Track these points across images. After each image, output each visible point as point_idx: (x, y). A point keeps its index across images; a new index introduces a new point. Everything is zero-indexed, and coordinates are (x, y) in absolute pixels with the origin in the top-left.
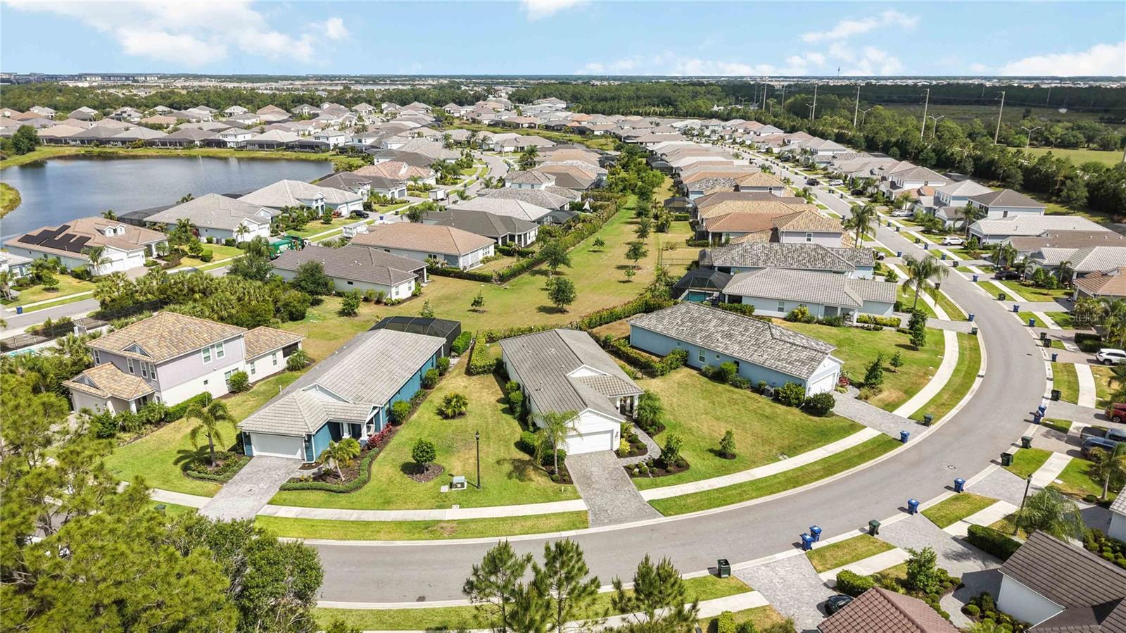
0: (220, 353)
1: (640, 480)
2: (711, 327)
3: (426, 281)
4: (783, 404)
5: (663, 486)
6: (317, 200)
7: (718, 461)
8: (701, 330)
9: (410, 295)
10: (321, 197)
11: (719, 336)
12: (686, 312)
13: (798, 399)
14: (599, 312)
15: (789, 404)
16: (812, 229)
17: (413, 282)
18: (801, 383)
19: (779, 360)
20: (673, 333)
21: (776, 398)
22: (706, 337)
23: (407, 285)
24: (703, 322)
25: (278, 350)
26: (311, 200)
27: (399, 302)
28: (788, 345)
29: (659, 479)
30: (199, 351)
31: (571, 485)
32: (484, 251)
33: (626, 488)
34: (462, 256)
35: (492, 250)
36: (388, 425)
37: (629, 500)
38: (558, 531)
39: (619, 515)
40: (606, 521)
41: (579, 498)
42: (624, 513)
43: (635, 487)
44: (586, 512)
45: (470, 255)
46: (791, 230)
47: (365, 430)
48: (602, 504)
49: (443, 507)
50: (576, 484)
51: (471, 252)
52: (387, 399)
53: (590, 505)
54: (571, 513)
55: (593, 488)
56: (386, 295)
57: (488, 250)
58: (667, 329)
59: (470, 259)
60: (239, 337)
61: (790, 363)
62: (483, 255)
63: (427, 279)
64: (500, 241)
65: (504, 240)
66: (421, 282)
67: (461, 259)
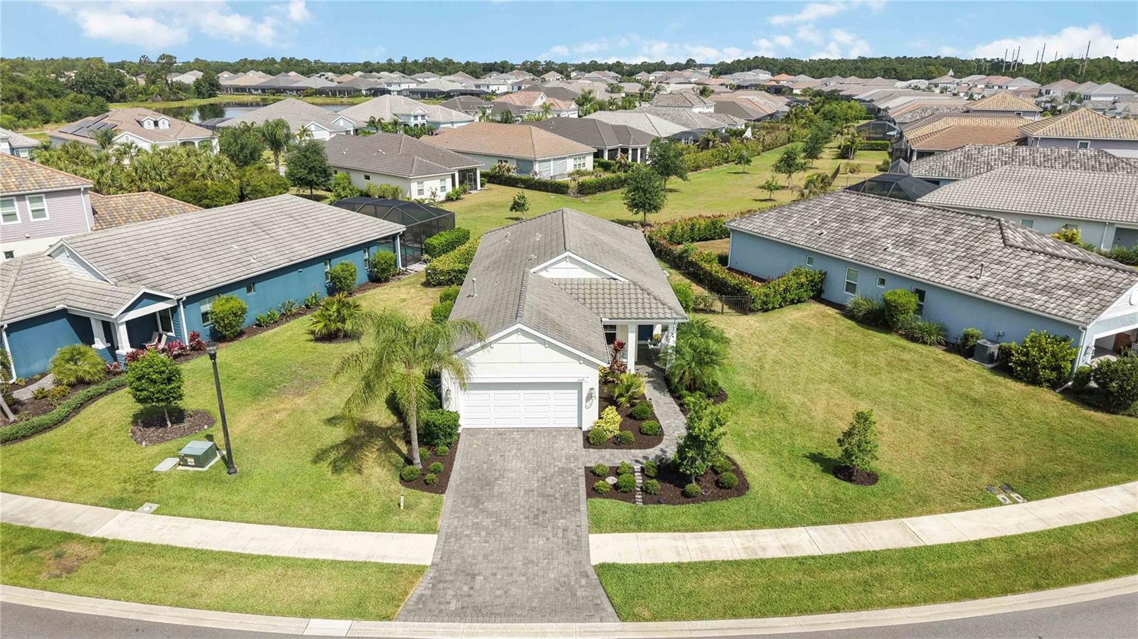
0: (39, 213)
1: (607, 504)
2: (876, 228)
3: (479, 188)
4: (1017, 378)
5: (659, 529)
6: (415, 118)
7: (828, 484)
8: (856, 234)
9: (442, 198)
10: (422, 113)
11: (888, 243)
12: (833, 207)
13: (1057, 368)
14: (691, 219)
15: (1034, 381)
16: (1089, 135)
17: (449, 181)
18: (1069, 332)
19: (1017, 286)
20: (801, 240)
21: (1003, 364)
22: (863, 245)
23: (438, 183)
24: (862, 221)
26: (408, 118)
28: (1042, 257)
29: (653, 511)
31: (437, 496)
32: (578, 162)
33: (562, 521)
34: (540, 161)
35: (589, 163)
36: (193, 337)
37: (550, 555)
38: (306, 614)
39: (498, 593)
40: (453, 607)
41: (431, 530)
42: (514, 590)
43: (585, 522)
44: (420, 570)
45: (552, 162)
46: (1053, 135)
47: (122, 334)
48: (474, 557)
49: (120, 503)
50: (448, 498)
51: (554, 160)
52: (199, 288)
53: (444, 553)
54: (381, 567)
55: (483, 511)
56: (405, 193)
57: (582, 161)
58: (791, 233)
59: (552, 168)
60: (78, 192)
61: (1045, 293)
62: (575, 166)
63: (482, 186)
64: (606, 155)
65: (613, 154)
66: (472, 188)
67: (536, 167)
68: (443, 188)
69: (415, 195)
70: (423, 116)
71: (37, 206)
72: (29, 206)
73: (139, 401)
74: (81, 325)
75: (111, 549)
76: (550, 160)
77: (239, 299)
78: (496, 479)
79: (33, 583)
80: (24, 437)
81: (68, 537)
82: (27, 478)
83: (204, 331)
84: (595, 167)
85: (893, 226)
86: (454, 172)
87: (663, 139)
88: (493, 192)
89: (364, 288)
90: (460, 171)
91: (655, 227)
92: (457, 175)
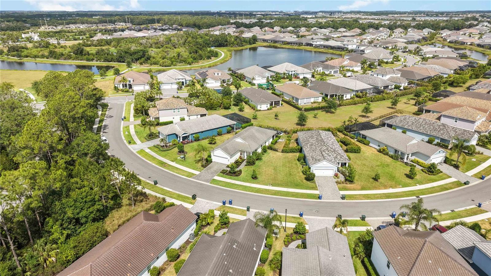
1: (222, 174)
6: (292, 72)
7: (250, 178)
9: (267, 109)
16: (459, 116)
17: (269, 105)
23: (266, 105)
25: (199, 115)
26: (290, 71)
27: (260, 111)
29: (226, 176)
30: (172, 109)
32: (315, 99)
33: (215, 174)
34: (301, 99)
35: (320, 99)
36: (191, 140)
37: (210, 176)
38: (183, 175)
39: (201, 178)
40: (196, 178)
41: (200, 171)
42: (203, 179)
43: (217, 175)
44: (196, 175)
45: (305, 99)
46: (447, 114)
47: (181, 138)
48: (202, 175)
49: (172, 161)
50: (205, 168)
52: (193, 133)
53: (200, 174)
54: (193, 174)
55: (207, 171)
56: (257, 107)
57: (317, 99)
58: (302, 138)
59: (305, 101)
60: (185, 108)
61: (313, 159)
62: (314, 100)
63: (281, 105)
64: (329, 96)
65: (332, 96)
66: (278, 106)
67: (299, 100)
68: (267, 107)
69: (259, 108)
70: (294, 71)
71: (179, 110)
72: (177, 110)
73: (179, 149)
74: (177, 136)
75: (170, 165)
77: (199, 135)
79: (162, 167)
80: (166, 151)
81: (166, 163)
82: (165, 156)
83: (193, 139)
84: (322, 100)
85: (314, 141)
86: (273, 102)
87: (356, 91)
88: (283, 108)
89: (225, 134)
90: (275, 102)
91: (293, 129)
92: (274, 102)
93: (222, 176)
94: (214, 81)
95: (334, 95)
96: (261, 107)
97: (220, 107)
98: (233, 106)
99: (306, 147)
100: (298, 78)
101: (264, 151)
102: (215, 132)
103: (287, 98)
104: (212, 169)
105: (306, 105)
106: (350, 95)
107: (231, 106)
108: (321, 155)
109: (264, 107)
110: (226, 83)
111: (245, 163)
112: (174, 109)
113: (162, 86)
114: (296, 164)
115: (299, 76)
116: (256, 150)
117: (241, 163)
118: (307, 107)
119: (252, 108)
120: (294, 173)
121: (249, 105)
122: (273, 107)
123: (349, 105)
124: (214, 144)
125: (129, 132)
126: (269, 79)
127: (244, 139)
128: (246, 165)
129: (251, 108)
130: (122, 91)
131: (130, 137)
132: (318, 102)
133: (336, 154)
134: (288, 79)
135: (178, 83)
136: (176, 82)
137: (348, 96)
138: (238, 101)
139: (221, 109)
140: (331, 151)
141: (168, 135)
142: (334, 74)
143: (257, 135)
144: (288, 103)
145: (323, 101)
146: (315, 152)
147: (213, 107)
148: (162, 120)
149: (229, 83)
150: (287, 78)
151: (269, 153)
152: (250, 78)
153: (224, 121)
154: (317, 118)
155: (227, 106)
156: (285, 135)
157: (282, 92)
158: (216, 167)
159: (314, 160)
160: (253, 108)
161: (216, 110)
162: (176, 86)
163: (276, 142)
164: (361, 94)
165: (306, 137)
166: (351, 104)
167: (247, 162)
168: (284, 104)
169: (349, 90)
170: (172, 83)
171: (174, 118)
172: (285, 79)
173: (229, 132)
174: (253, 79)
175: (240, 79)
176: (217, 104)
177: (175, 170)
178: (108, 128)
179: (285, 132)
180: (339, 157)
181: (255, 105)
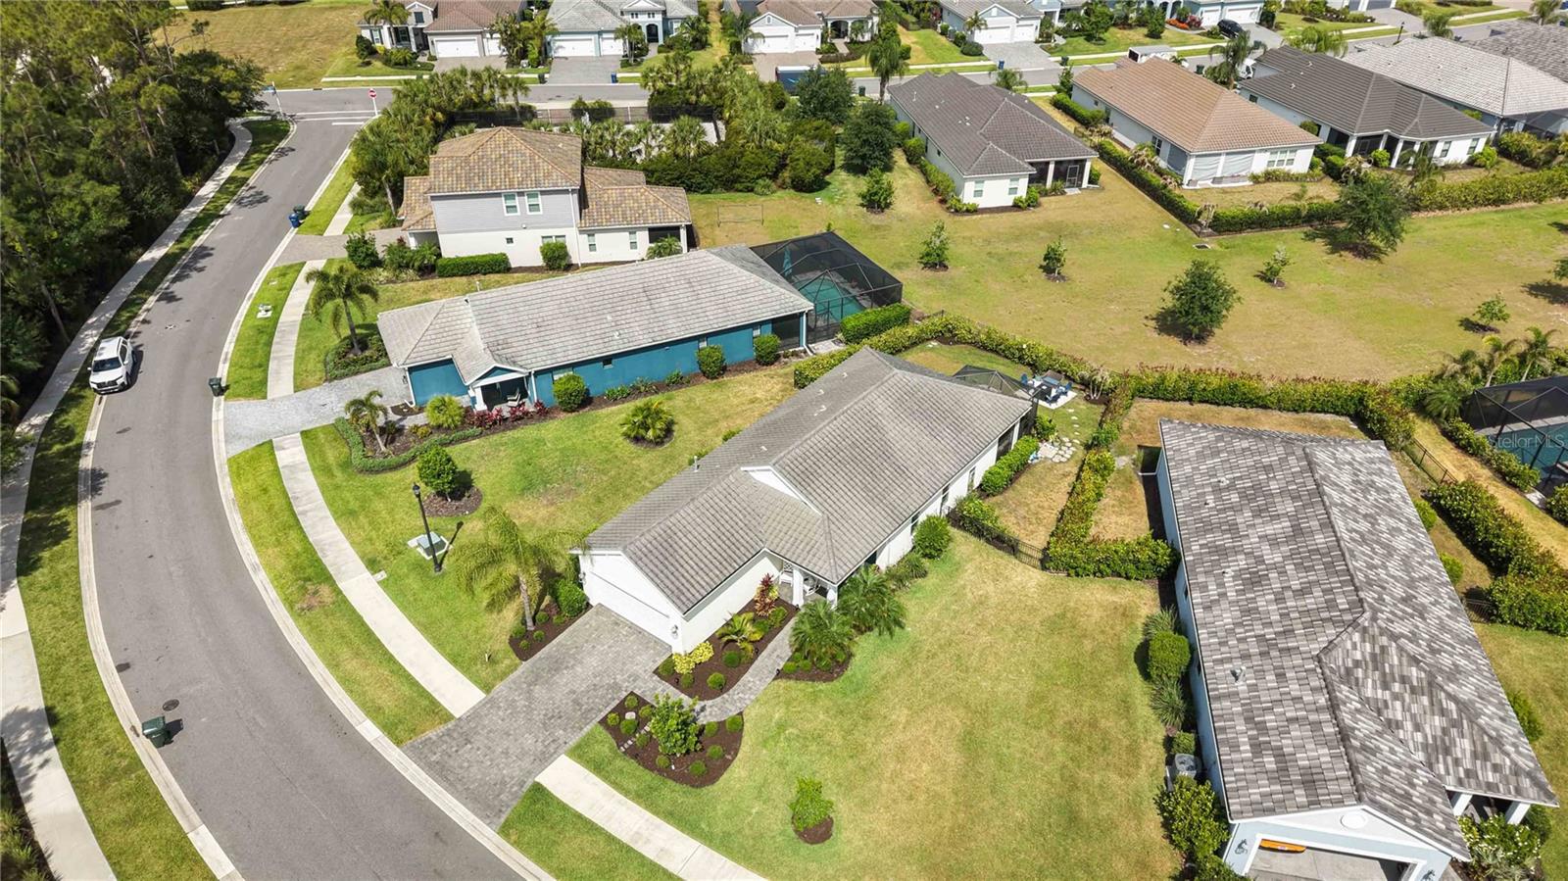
0: (534, 207)
1: (606, 746)
2: (1256, 534)
3: (1085, 184)
5: (606, 779)
8: (1231, 528)
9: (1011, 204)
11: (1237, 565)
17: (1025, 181)
23: (1006, 184)
24: (1260, 511)
25: (641, 229)
27: (973, 211)
29: (622, 761)
30: (498, 195)
31: (518, 661)
32: (1279, 157)
33: (561, 732)
34: (1197, 156)
35: (1302, 161)
36: (538, 404)
37: (524, 753)
38: (368, 713)
39: (466, 764)
40: (434, 758)
41: (487, 688)
42: (474, 769)
43: (572, 743)
44: (450, 717)
45: (1223, 158)
47: (478, 392)
48: (484, 727)
49: (373, 565)
50: (525, 665)
51: (1228, 154)
52: (550, 364)
53: (475, 714)
54: (434, 702)
55: (529, 692)
56: (958, 191)
57: (1288, 156)
58: (1189, 481)
59: (1222, 165)
60: (566, 192)
61: (1257, 748)
62: (1271, 163)
63: (1090, 182)
64: (1352, 145)
65: (1366, 146)
66: (1073, 185)
67: (1191, 163)
68: (1013, 190)
69: (968, 197)
71: (533, 201)
72: (527, 201)
75: (339, 601)
76: (1220, 155)
77: (581, 379)
78: (567, 667)
80: (378, 472)
81: (329, 579)
82: (352, 513)
83: (552, 401)
84: (1312, 166)
85: (1274, 542)
86: (1048, 163)
87: (1503, 120)
88: (1097, 198)
89: (742, 367)
90: (1057, 163)
91: (1134, 371)
92: (1052, 167)
93: (598, 767)
94: (789, 30)
95: (1381, 136)
96: (978, 193)
97: (774, 177)
98: (843, 175)
99: (1213, 590)
100: (1195, 24)
101: (930, 544)
102: (685, 363)
103: (1126, 143)
104: (563, 679)
105: (1224, 191)
106: (1468, 143)
107: (830, 170)
108: (1330, 729)
109: (997, 192)
110: (847, 40)
111: (780, 648)
112: (509, 197)
113: (558, 44)
114: (1125, 706)
115: (1197, 16)
116: (872, 559)
117: (759, 646)
118: (1230, 207)
119: (936, 192)
120: (1104, 810)
121: (924, 172)
122: (1046, 194)
123: (1466, 204)
124: (659, 442)
125: (277, 309)
126: (1051, 25)
127: (801, 477)
128: (780, 674)
129: (929, 193)
130: (388, 60)
131: (265, 338)
132: (1288, 178)
133: (1443, 712)
134: (1145, 31)
135: (627, 32)
136: (618, 24)
137: (1458, 150)
138: (865, 150)
139: (782, 186)
140: (1404, 680)
141: (411, 370)
142: (1373, 13)
143: (903, 436)
144: (1128, 169)
145: (1318, 171)
146: (1281, 676)
147: (737, 179)
148: (453, 247)
149: (860, 38)
150: (1141, 23)
151: (958, 567)
152: (963, 19)
153: (745, 291)
154: (1281, 284)
155: (809, 177)
156: (1083, 406)
157: (1104, 102)
158: (592, 662)
159: (1270, 762)
160: (943, 194)
161: (751, 190)
162: (616, 48)
163: (1022, 468)
164: (1528, 141)
165: (1217, 490)
166: (1476, 203)
167: (800, 647)
168: (1109, 175)
169: (1464, 115)
170: (600, 33)
171: (510, 240)
172: (1130, 27)
173: (766, 359)
174: (976, 23)
175: (917, 16)
176: (760, 165)
177: (345, 653)
178: (201, 270)
179: (1087, 384)
180: (1464, 746)
181: (956, 177)
